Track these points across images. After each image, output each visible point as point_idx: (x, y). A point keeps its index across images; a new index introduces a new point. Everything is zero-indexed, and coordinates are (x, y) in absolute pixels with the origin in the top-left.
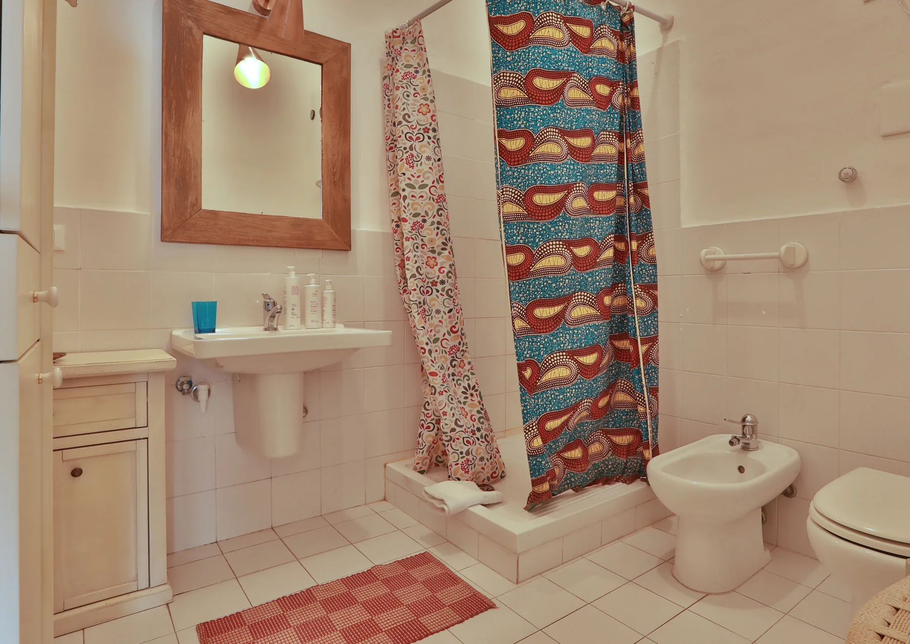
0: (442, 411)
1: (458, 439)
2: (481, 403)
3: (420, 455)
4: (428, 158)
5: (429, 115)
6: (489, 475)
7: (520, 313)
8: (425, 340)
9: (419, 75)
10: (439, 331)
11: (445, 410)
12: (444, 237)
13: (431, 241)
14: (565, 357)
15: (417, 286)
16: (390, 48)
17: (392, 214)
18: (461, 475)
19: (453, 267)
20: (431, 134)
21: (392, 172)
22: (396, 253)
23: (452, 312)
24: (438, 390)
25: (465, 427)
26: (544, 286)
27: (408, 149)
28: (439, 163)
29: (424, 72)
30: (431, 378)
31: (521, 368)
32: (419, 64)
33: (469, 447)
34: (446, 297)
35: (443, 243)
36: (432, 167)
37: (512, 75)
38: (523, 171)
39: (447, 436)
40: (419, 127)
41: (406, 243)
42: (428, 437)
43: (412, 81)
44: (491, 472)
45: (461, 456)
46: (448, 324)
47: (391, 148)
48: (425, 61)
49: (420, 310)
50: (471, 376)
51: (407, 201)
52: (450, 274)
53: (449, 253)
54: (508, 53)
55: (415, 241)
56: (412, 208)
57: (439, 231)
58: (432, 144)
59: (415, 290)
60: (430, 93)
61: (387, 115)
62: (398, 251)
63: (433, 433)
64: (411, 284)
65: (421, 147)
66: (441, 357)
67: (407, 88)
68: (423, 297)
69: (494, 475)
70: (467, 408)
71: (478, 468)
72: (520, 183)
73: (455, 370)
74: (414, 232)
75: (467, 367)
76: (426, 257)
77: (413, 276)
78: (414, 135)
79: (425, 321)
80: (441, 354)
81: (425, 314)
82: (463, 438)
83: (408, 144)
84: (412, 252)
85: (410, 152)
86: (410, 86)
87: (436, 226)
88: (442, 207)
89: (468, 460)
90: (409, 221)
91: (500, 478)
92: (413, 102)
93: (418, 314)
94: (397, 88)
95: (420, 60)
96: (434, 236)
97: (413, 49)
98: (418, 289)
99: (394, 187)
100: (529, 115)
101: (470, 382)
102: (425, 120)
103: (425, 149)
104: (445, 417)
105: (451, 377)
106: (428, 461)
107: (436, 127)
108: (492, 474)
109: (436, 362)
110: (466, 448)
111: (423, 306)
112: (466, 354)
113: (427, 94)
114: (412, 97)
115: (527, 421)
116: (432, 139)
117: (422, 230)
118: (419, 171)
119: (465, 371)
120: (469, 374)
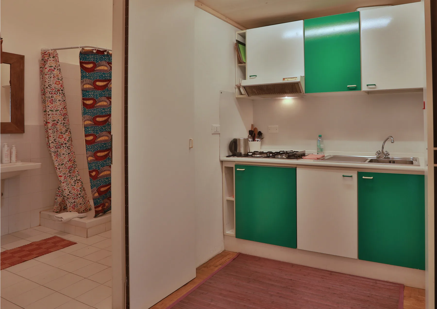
0: (64, 189)
1: (71, 198)
2: (82, 185)
3: (56, 206)
4: (59, 100)
5: (60, 85)
6: (84, 209)
7: (91, 155)
8: (57, 164)
9: (55, 70)
10: (64, 161)
11: (65, 188)
12: (66, 128)
13: (61, 129)
14: (109, 168)
15: (54, 146)
16: (43, 57)
17: (44, 118)
18: (72, 210)
19: (70, 138)
20: (61, 92)
21: (44, 103)
22: (46, 133)
23: (70, 154)
24: (62, 182)
25: (73, 193)
26: (101, 146)
27: (50, 97)
28: (64, 102)
29: (58, 69)
30: (59, 178)
31: (90, 172)
32: (55, 66)
33: (75, 200)
34: (67, 149)
35: (66, 130)
36: (61, 104)
37: (88, 80)
38: (92, 111)
39: (66, 197)
40: (55, 89)
41: (49, 131)
42: (59, 199)
43: (52, 72)
44: (85, 208)
45: (71, 204)
46: (68, 158)
47: (43, 94)
48: (58, 66)
49: (55, 154)
50: (78, 176)
51: (50, 116)
52: (69, 141)
53: (69, 133)
54: (87, 73)
55: (54, 130)
56: (52, 118)
57: (64, 126)
58: (61, 95)
59: (53, 147)
60: (60, 77)
61: (42, 82)
62: (47, 132)
63: (62, 198)
64: (52, 145)
65: (56, 97)
66: (64, 170)
67: (50, 75)
68: (56, 150)
69: (86, 209)
70: (75, 187)
71: (79, 207)
72: (91, 114)
73: (71, 174)
74: (53, 127)
75: (77, 173)
76: (58, 135)
77: (52, 142)
78: (53, 92)
79: (58, 158)
80: (64, 169)
81: (57, 155)
82: (73, 197)
83: (50, 96)
84: (52, 134)
85: (51, 98)
86: (52, 74)
87: (63, 124)
88: (66, 117)
89: (74, 205)
90: (51, 123)
91: (89, 210)
92: (53, 80)
93: (55, 156)
94: (46, 75)
95: (56, 65)
96: (62, 127)
97: (53, 60)
98: (54, 147)
99: (45, 108)
100: (94, 93)
101: (77, 178)
102: (58, 87)
103: (58, 97)
104: (65, 191)
105: (69, 177)
106: (59, 208)
107: (63, 89)
108: (85, 209)
109: (62, 172)
110: (73, 201)
111: (57, 153)
112: (76, 168)
113: (59, 77)
114: (52, 78)
115: (92, 188)
116: (61, 94)
117: (57, 126)
118: (55, 105)
119: (75, 174)
120: (77, 175)
